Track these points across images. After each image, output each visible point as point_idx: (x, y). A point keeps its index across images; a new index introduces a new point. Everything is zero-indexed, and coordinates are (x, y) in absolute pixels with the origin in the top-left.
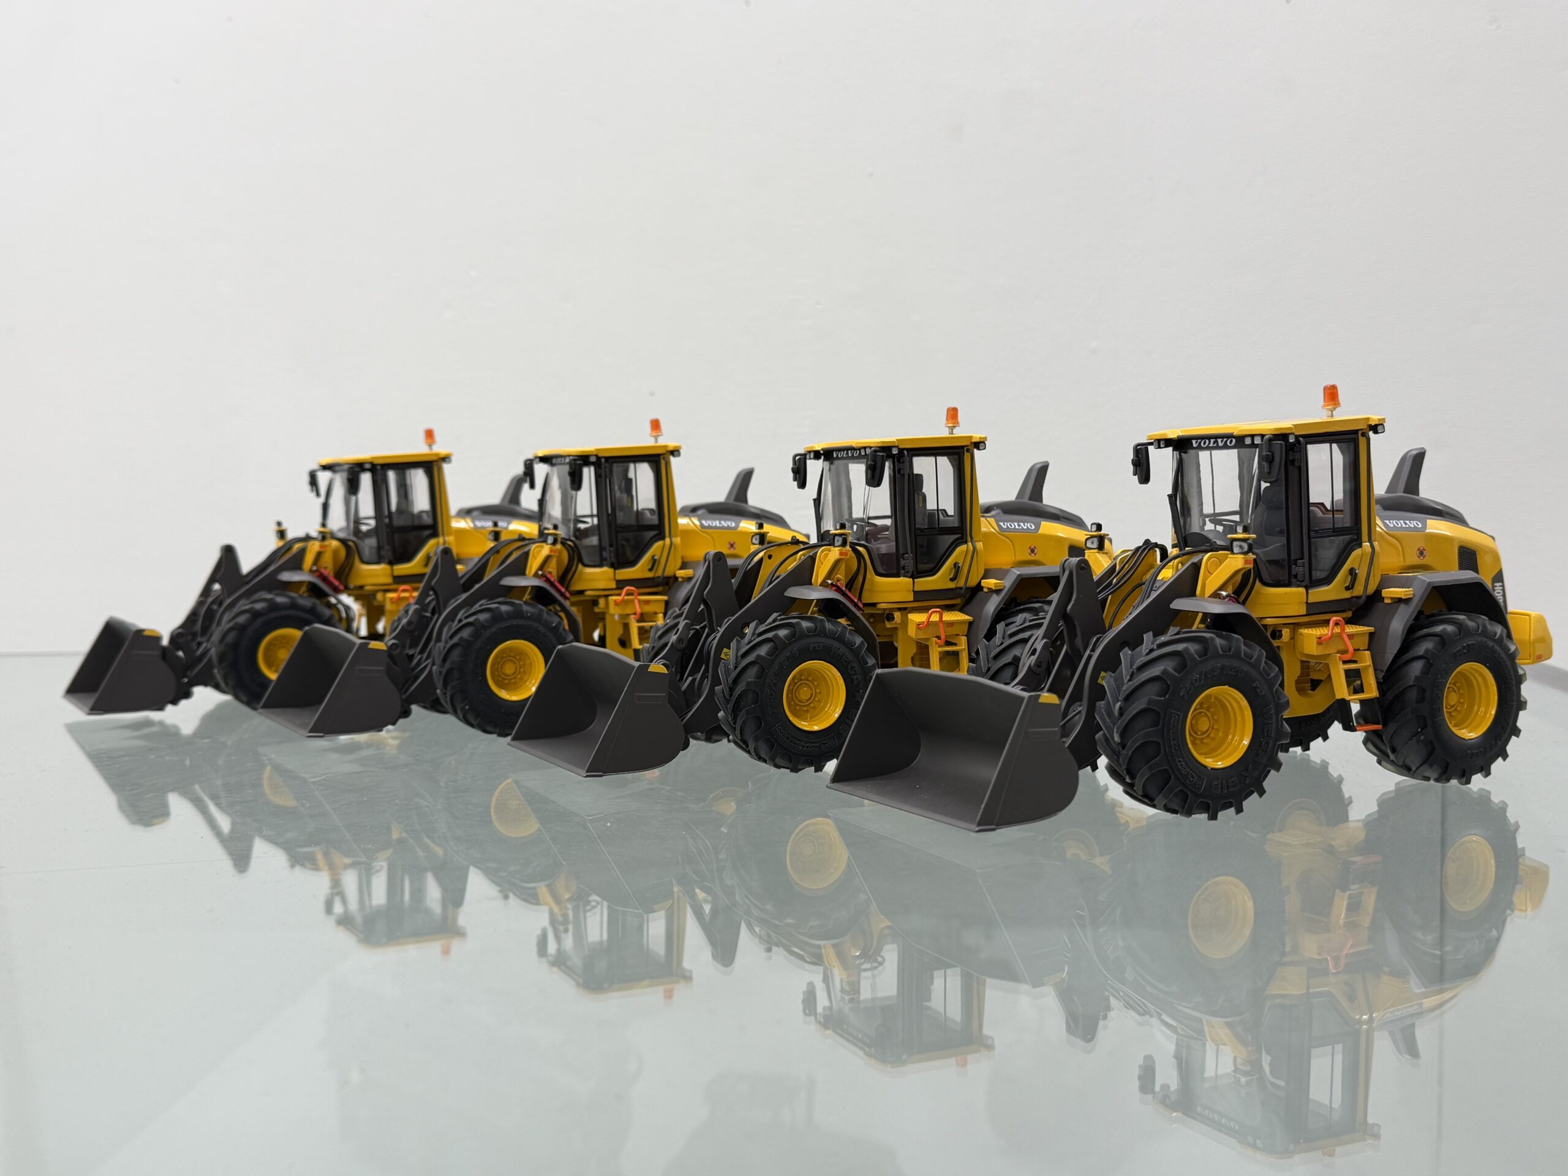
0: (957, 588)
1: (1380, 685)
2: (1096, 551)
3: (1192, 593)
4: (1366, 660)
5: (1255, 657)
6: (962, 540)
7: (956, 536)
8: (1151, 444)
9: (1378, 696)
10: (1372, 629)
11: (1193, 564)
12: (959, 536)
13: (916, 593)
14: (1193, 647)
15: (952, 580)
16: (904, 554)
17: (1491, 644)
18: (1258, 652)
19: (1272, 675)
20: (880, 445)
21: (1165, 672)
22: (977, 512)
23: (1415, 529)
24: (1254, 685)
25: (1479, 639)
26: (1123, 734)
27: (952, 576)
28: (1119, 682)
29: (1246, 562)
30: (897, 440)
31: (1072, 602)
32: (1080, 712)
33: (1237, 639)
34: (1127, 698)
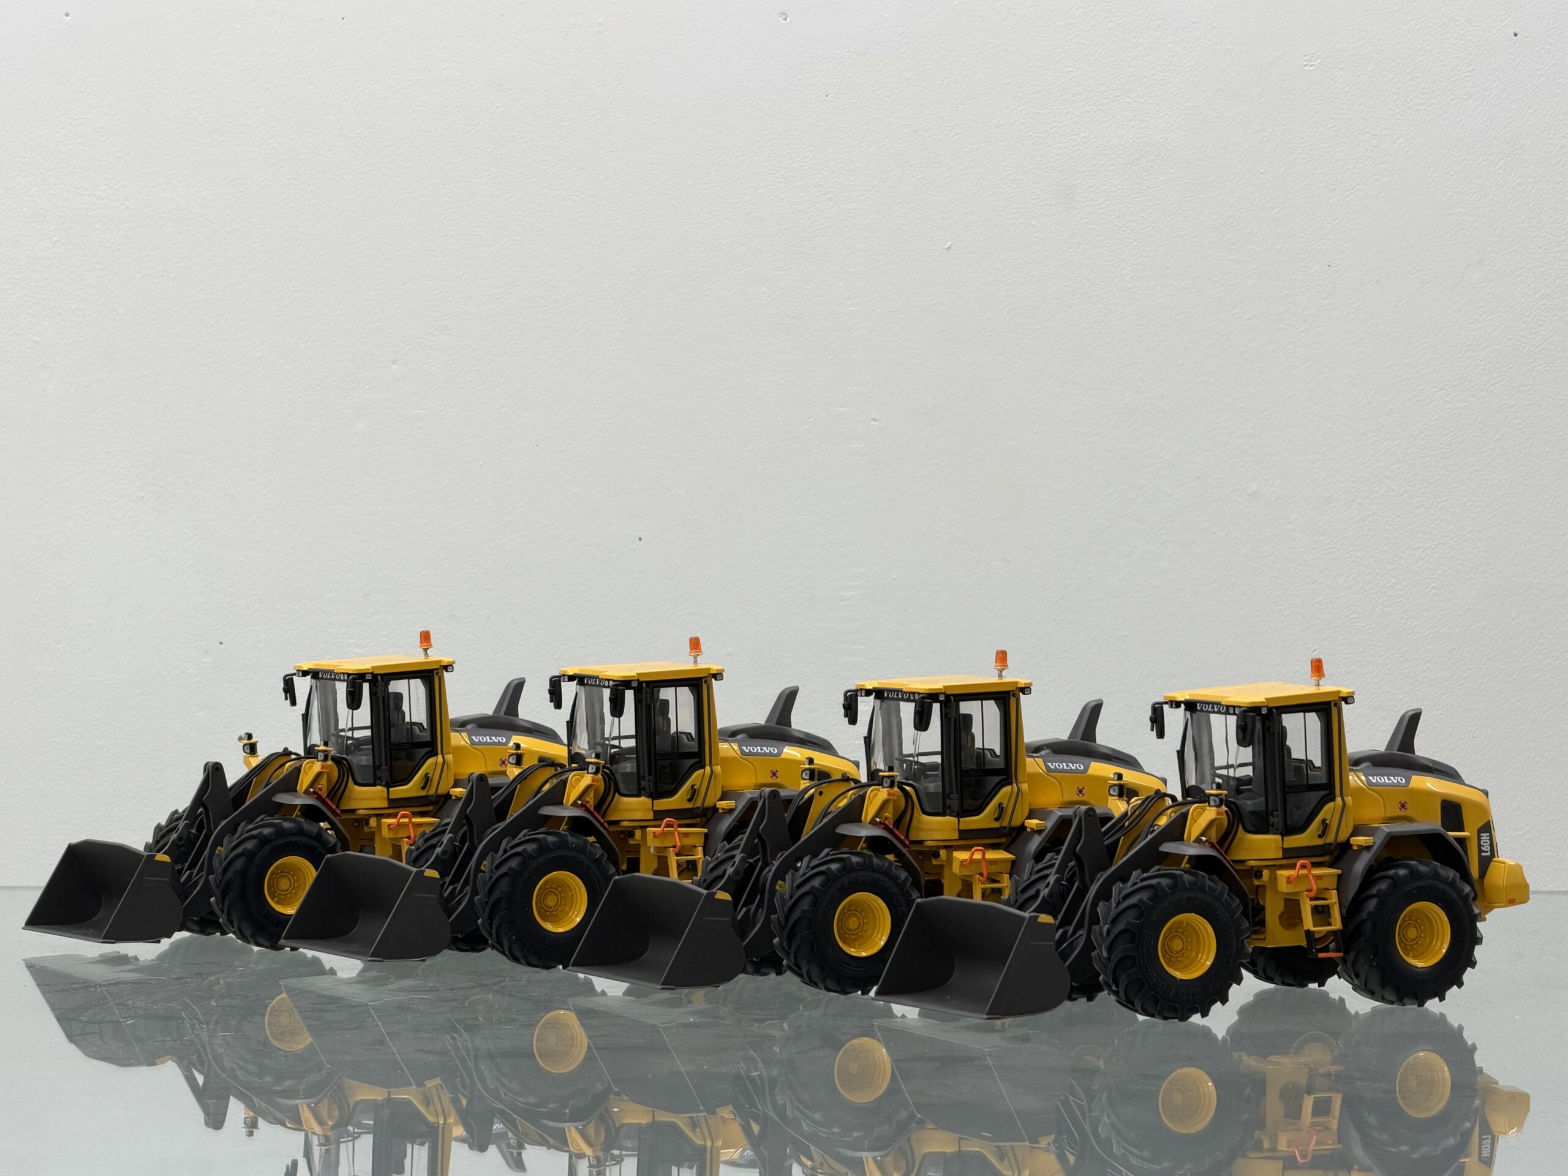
0: (1001, 828)
1: (1343, 919)
2: (1117, 798)
3: (1180, 838)
4: (1333, 898)
5: (1218, 891)
6: (1007, 781)
7: (1001, 778)
8: (1166, 703)
9: (1341, 928)
10: (1339, 872)
11: (1182, 813)
12: (1005, 777)
13: (961, 832)
14: (1165, 882)
15: (996, 819)
16: (949, 795)
17: (1441, 886)
18: (1221, 887)
19: (1234, 905)
20: (927, 692)
21: (1141, 901)
22: (1022, 752)
23: (1398, 785)
24: (1217, 913)
25: (1430, 882)
26: (1110, 950)
27: (996, 816)
28: (1109, 909)
29: (1218, 813)
30: (944, 687)
31: (1081, 843)
32: (1082, 935)
33: (1203, 876)
34: (1114, 921)
